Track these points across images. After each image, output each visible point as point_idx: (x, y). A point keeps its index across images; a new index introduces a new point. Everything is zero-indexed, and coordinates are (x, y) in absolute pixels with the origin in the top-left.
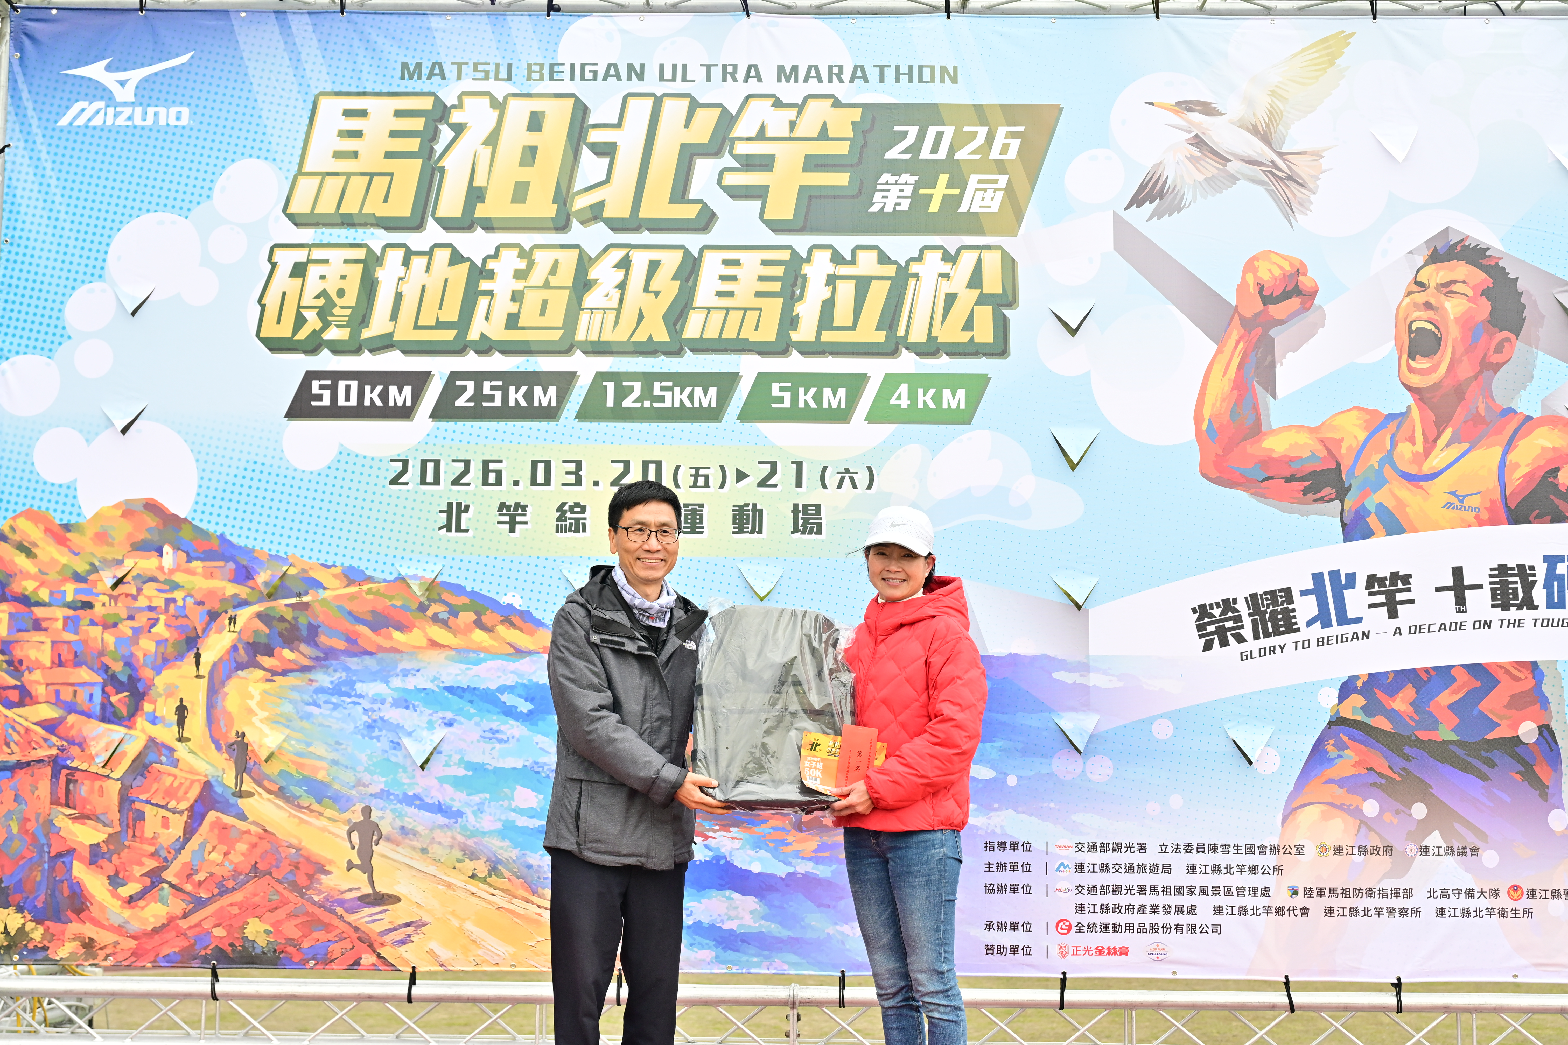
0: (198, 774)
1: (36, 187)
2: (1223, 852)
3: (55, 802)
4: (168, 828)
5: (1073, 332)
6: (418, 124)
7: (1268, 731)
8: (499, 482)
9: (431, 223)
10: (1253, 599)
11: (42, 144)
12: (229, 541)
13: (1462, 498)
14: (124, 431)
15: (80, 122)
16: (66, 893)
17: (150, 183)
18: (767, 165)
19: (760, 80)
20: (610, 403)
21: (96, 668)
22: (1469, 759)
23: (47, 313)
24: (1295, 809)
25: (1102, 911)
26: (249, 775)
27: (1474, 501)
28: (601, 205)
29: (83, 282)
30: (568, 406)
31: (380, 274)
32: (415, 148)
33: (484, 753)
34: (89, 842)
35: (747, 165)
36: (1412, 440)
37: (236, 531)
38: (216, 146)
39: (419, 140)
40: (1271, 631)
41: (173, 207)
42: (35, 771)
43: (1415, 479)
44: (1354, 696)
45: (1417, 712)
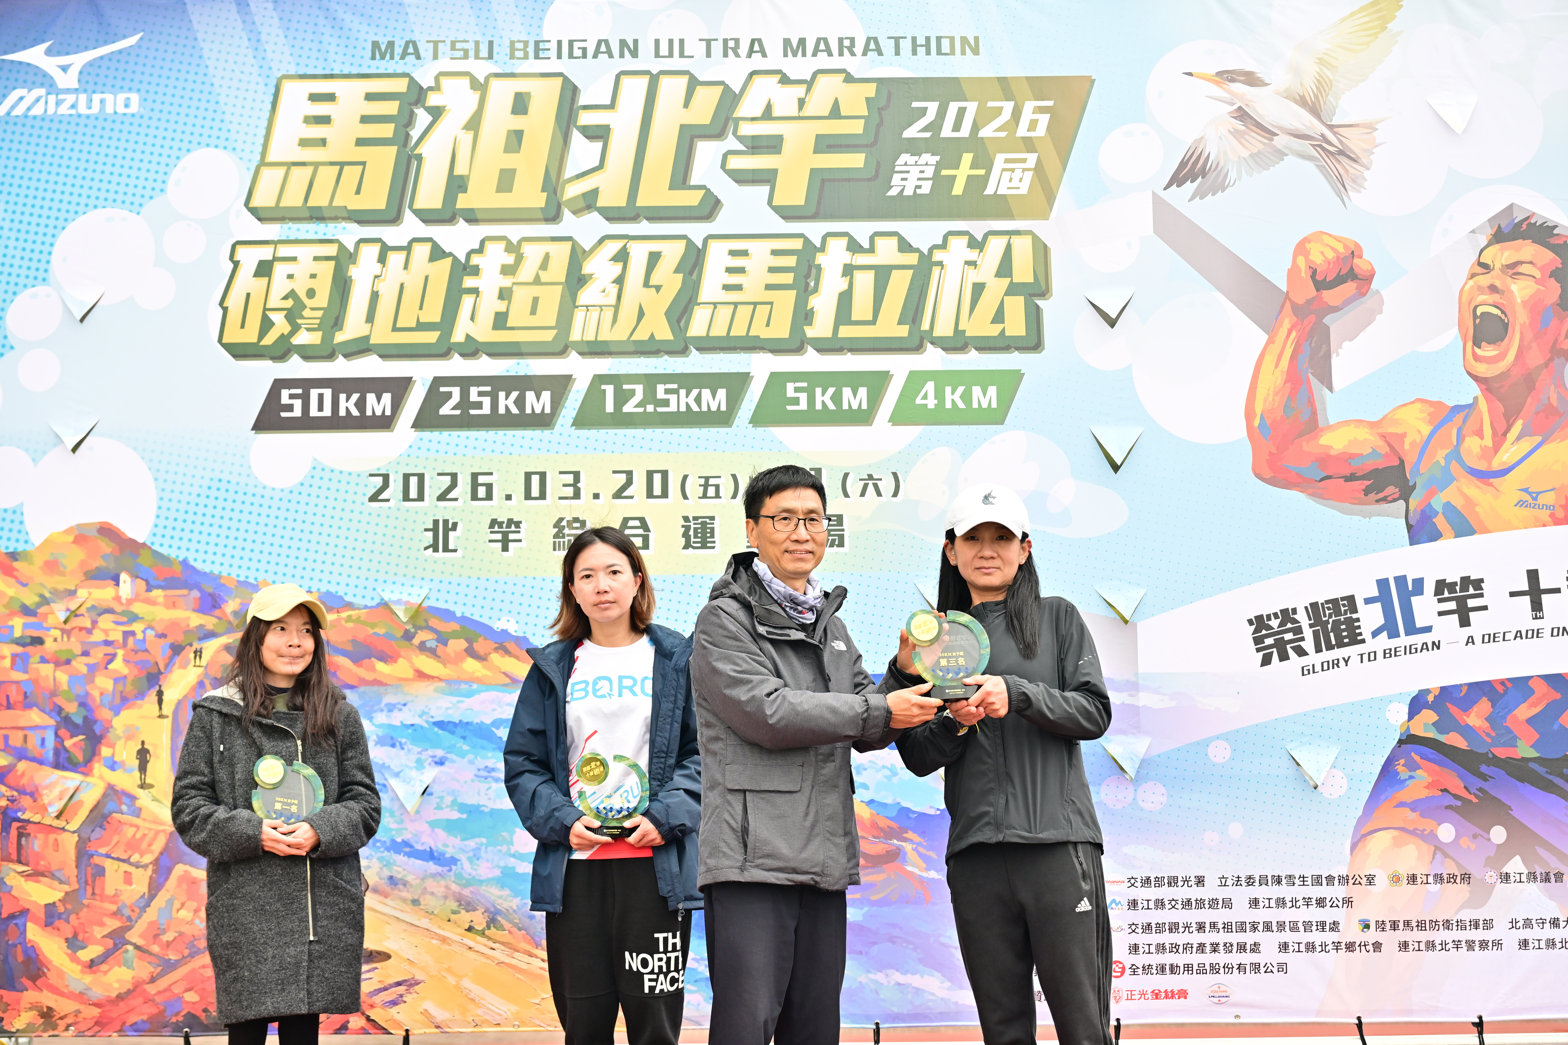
0: (163, 824)
2: (1288, 884)
4: (130, 884)
5: (1112, 323)
6: (391, 108)
7: (1334, 751)
8: (489, 497)
9: (408, 215)
10: (1314, 609)
12: (193, 569)
13: (1535, 496)
14: (75, 449)
15: (19, 111)
16: (20, 958)
17: (97, 176)
18: (775, 147)
19: (764, 55)
20: (610, 408)
21: (47, 709)
22: (1551, 777)
24: (1364, 836)
25: (1158, 951)
27: (1549, 499)
28: (595, 192)
29: (25, 286)
30: (564, 412)
31: (353, 271)
32: (390, 134)
33: (479, 794)
34: (43, 902)
36: (1480, 434)
37: (200, 556)
39: (393, 125)
40: (1334, 642)
41: (123, 202)
43: (1484, 476)
44: (1425, 712)
45: (1493, 727)
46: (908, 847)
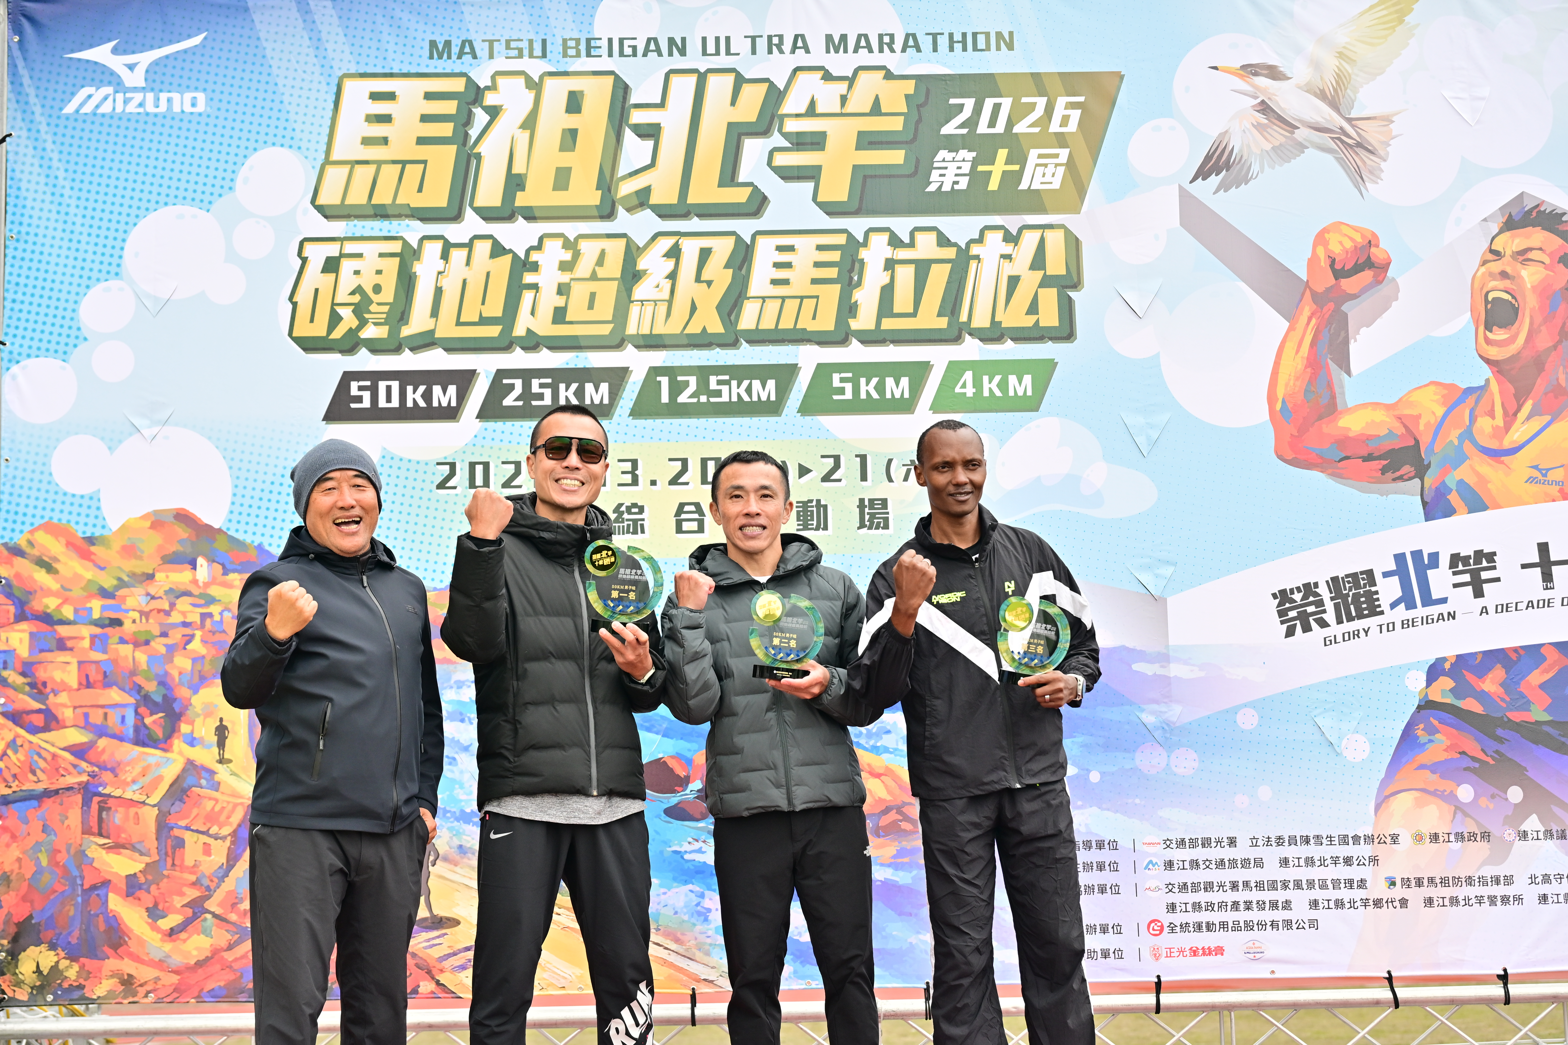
0: (241, 797)
1: (43, 180)
2: (1316, 844)
3: (87, 831)
4: (209, 855)
6: (450, 107)
7: (1356, 717)
9: (469, 213)
10: (1335, 583)
11: (47, 133)
12: (268, 552)
13: (1545, 472)
14: (150, 438)
15: (88, 109)
16: (102, 927)
17: (167, 174)
18: (818, 144)
19: (807, 51)
20: (665, 398)
21: (127, 688)
22: (1562, 739)
23: (60, 313)
24: (1388, 797)
25: (1194, 910)
27: (1557, 475)
28: (647, 190)
29: (98, 280)
30: (622, 402)
31: (417, 268)
32: (449, 133)
34: (124, 873)
35: (798, 144)
36: (1492, 414)
38: (236, 133)
39: (452, 124)
40: (1354, 614)
41: (193, 199)
42: (65, 799)
43: (1496, 454)
44: (1441, 678)
45: (1507, 692)
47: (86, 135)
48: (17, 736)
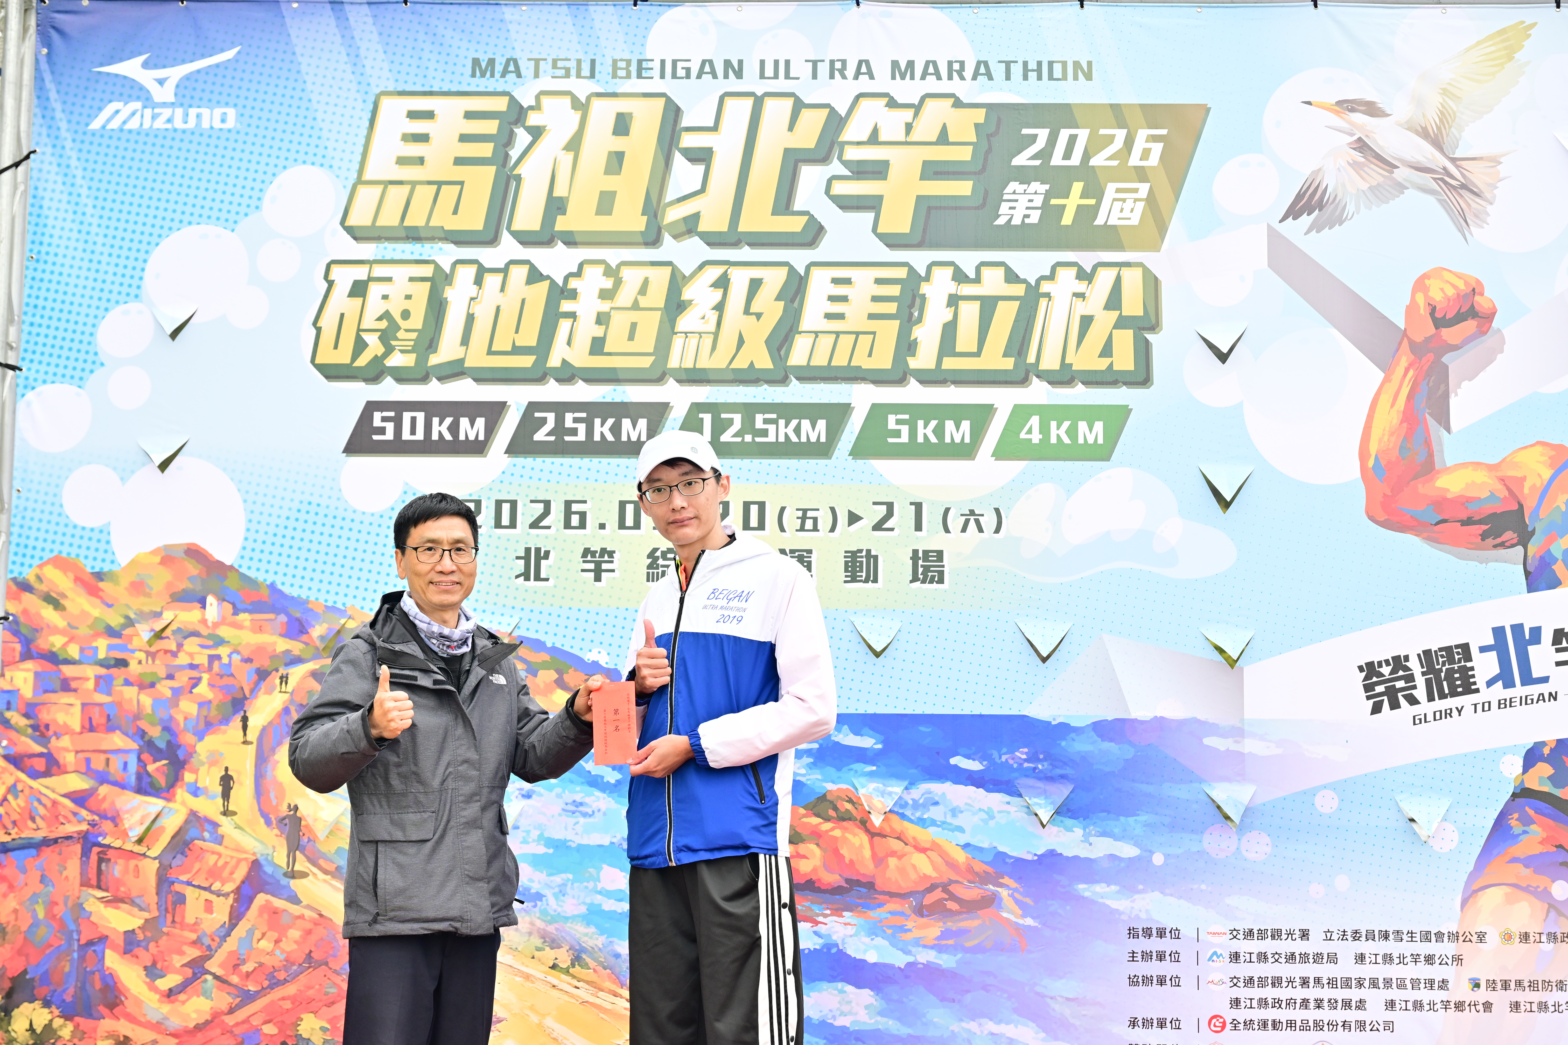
0: (245, 852)
1: (65, 198)
2: (1395, 940)
3: (85, 883)
4: (211, 912)
5: (1223, 358)
6: (491, 127)
7: (1445, 804)
8: (582, 525)
9: (506, 237)
10: (1427, 657)
11: (72, 149)
12: (281, 592)
14: (164, 466)
15: (114, 124)
16: (98, 985)
17: (193, 191)
18: (880, 173)
19: (872, 77)
21: (130, 733)
23: (77, 337)
24: (1476, 892)
25: (1260, 1006)
26: (303, 853)
28: (696, 217)
29: (117, 302)
31: (449, 293)
32: (489, 154)
33: (566, 829)
34: (122, 929)
35: (858, 173)
37: (288, 580)
38: (266, 151)
39: (492, 145)
40: (1447, 691)
41: (218, 219)
42: (64, 849)
44: (1540, 765)
46: (1004, 893)
47: (111, 151)
48: (18, 780)
